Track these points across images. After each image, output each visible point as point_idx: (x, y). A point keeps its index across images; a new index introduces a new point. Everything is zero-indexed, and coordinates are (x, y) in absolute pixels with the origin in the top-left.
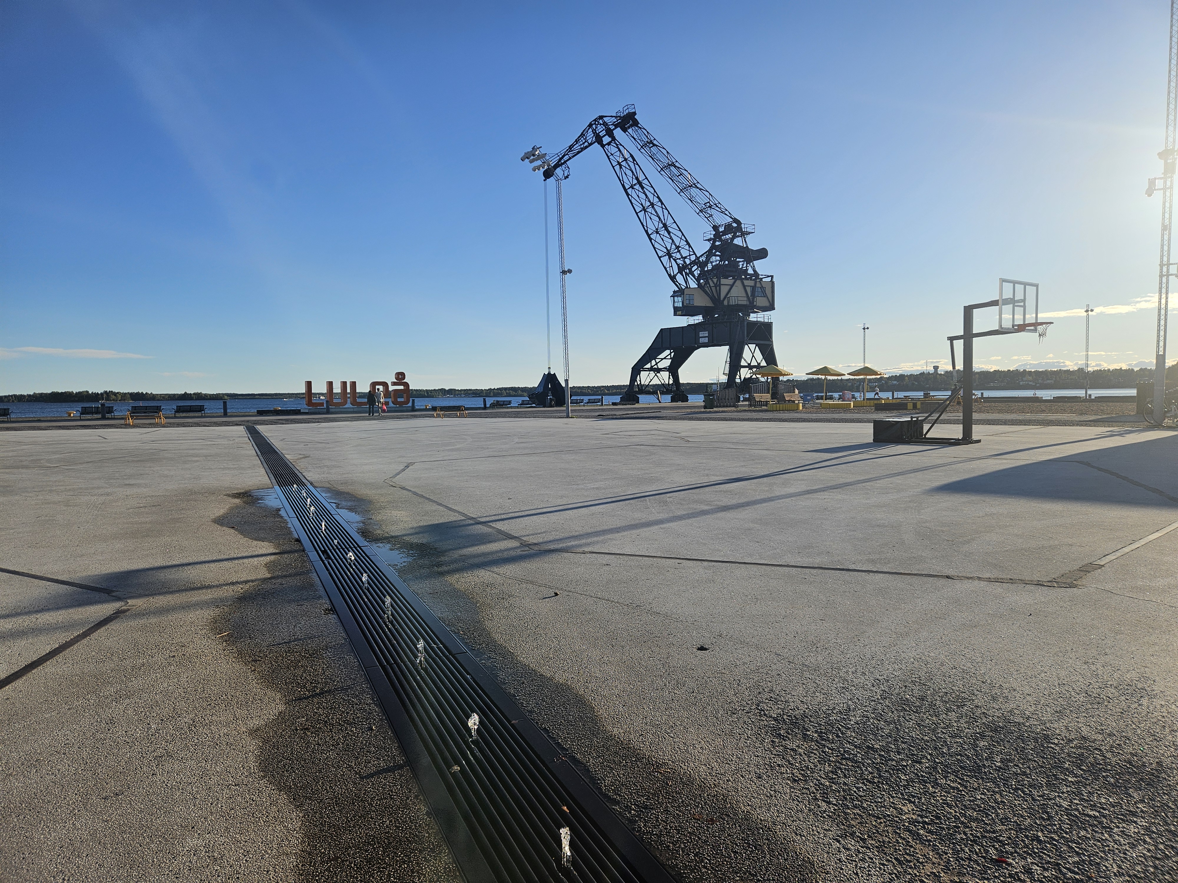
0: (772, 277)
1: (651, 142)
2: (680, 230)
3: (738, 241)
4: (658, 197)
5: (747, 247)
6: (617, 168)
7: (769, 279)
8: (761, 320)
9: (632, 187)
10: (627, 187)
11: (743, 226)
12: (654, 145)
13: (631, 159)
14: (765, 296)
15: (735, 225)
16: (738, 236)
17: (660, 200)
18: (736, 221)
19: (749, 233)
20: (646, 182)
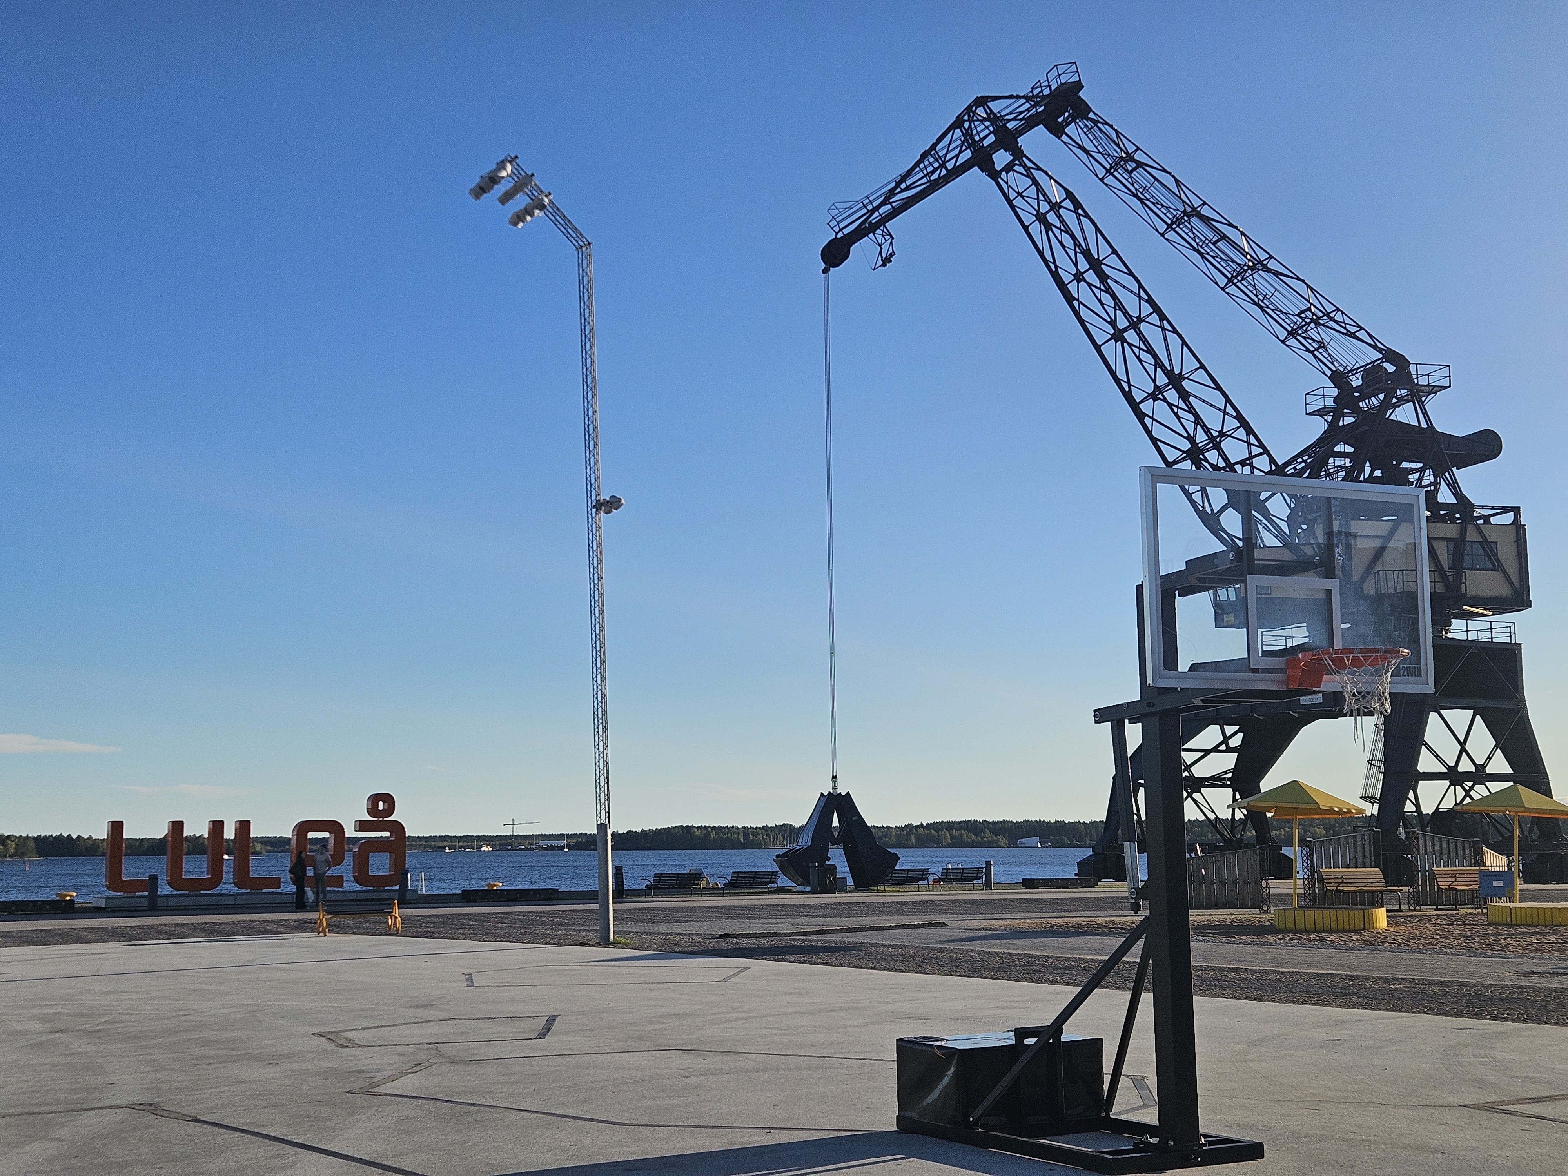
0: (1516, 511)
1: (1130, 158)
2: (1218, 388)
3: (1405, 414)
4: (1150, 301)
5: (1430, 426)
6: (1036, 229)
7: (1508, 518)
8: (1484, 636)
9: (1079, 277)
10: (1066, 278)
11: (1412, 368)
12: (1140, 164)
13: (1068, 204)
14: (1496, 565)
15: (1390, 368)
16: (1402, 401)
17: (1157, 309)
18: (1390, 355)
19: (1433, 390)
20: (1113, 260)
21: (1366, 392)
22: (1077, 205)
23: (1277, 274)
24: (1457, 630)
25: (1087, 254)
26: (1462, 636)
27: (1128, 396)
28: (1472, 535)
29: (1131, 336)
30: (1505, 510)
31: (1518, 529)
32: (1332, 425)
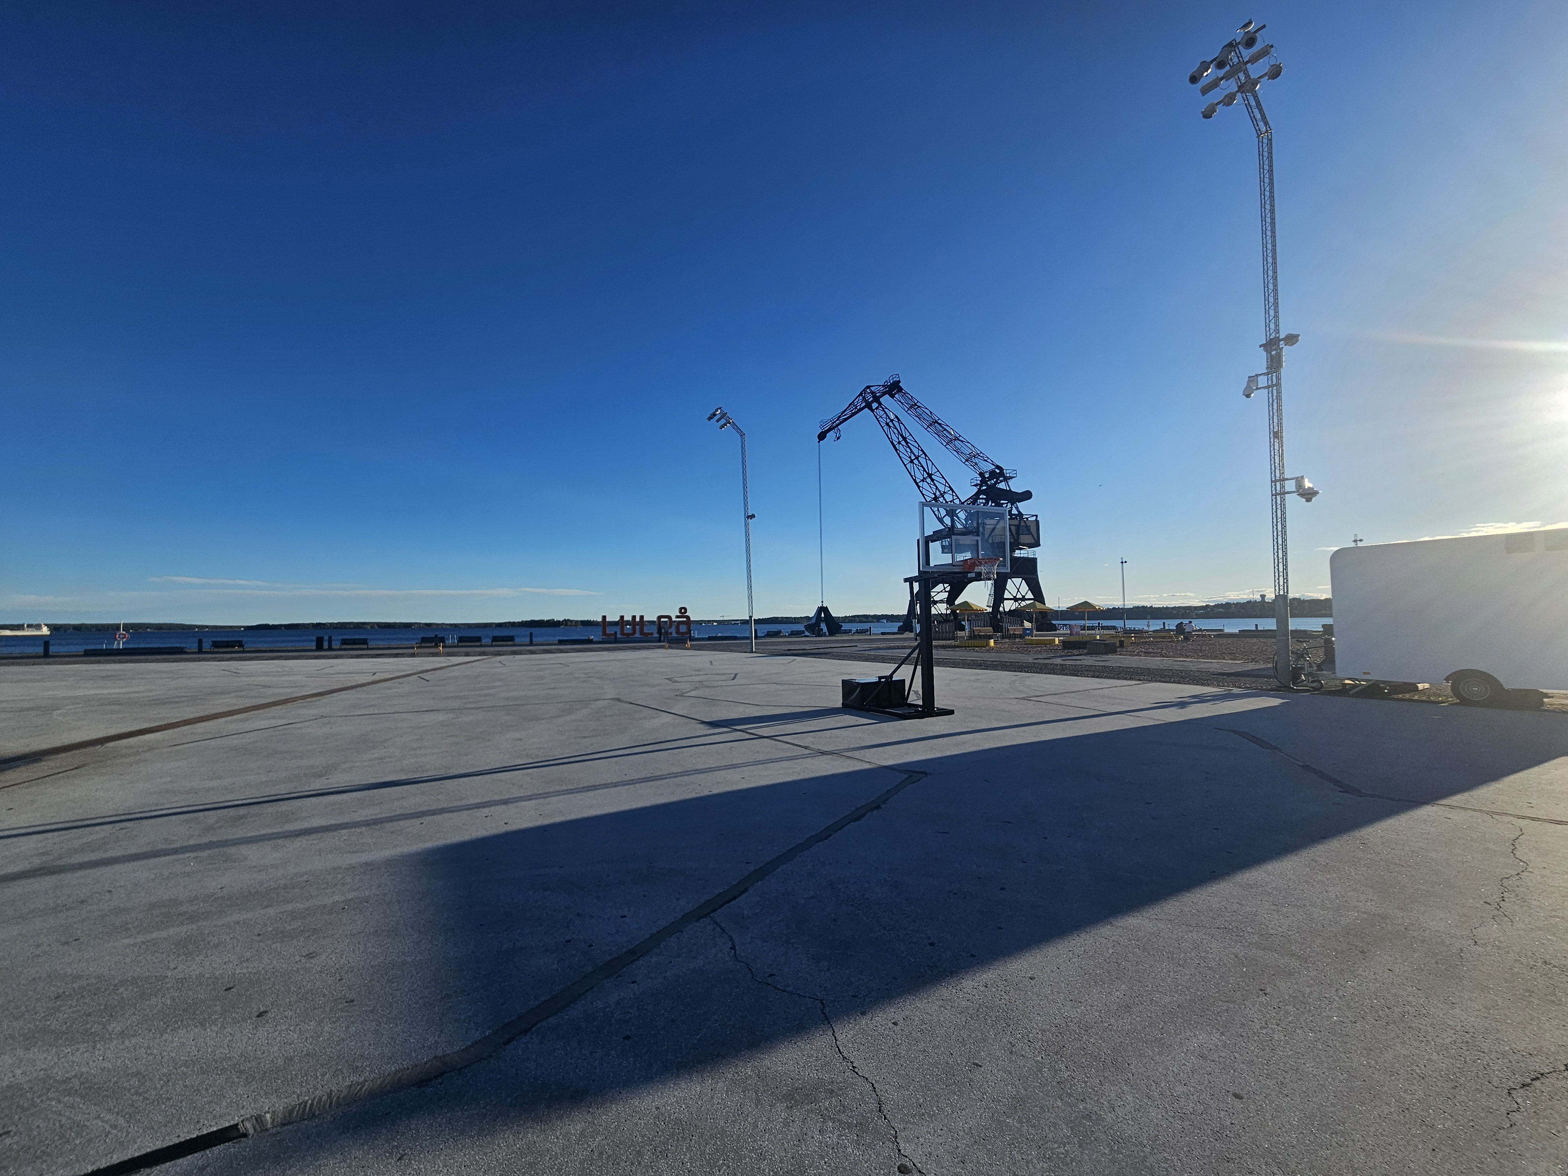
0: (1036, 516)
3: (1002, 486)
5: (1010, 490)
6: (886, 428)
7: (1034, 518)
8: (1026, 556)
9: (899, 443)
10: (895, 443)
11: (1005, 471)
12: (919, 407)
13: (896, 419)
15: (998, 471)
16: (1001, 481)
18: (998, 467)
19: (1011, 478)
21: (990, 478)
22: (899, 420)
23: (962, 441)
24: (1018, 554)
25: (902, 435)
26: (1019, 556)
27: (915, 481)
28: (1022, 524)
29: (916, 461)
30: (1033, 516)
31: (1037, 522)
32: (979, 489)
